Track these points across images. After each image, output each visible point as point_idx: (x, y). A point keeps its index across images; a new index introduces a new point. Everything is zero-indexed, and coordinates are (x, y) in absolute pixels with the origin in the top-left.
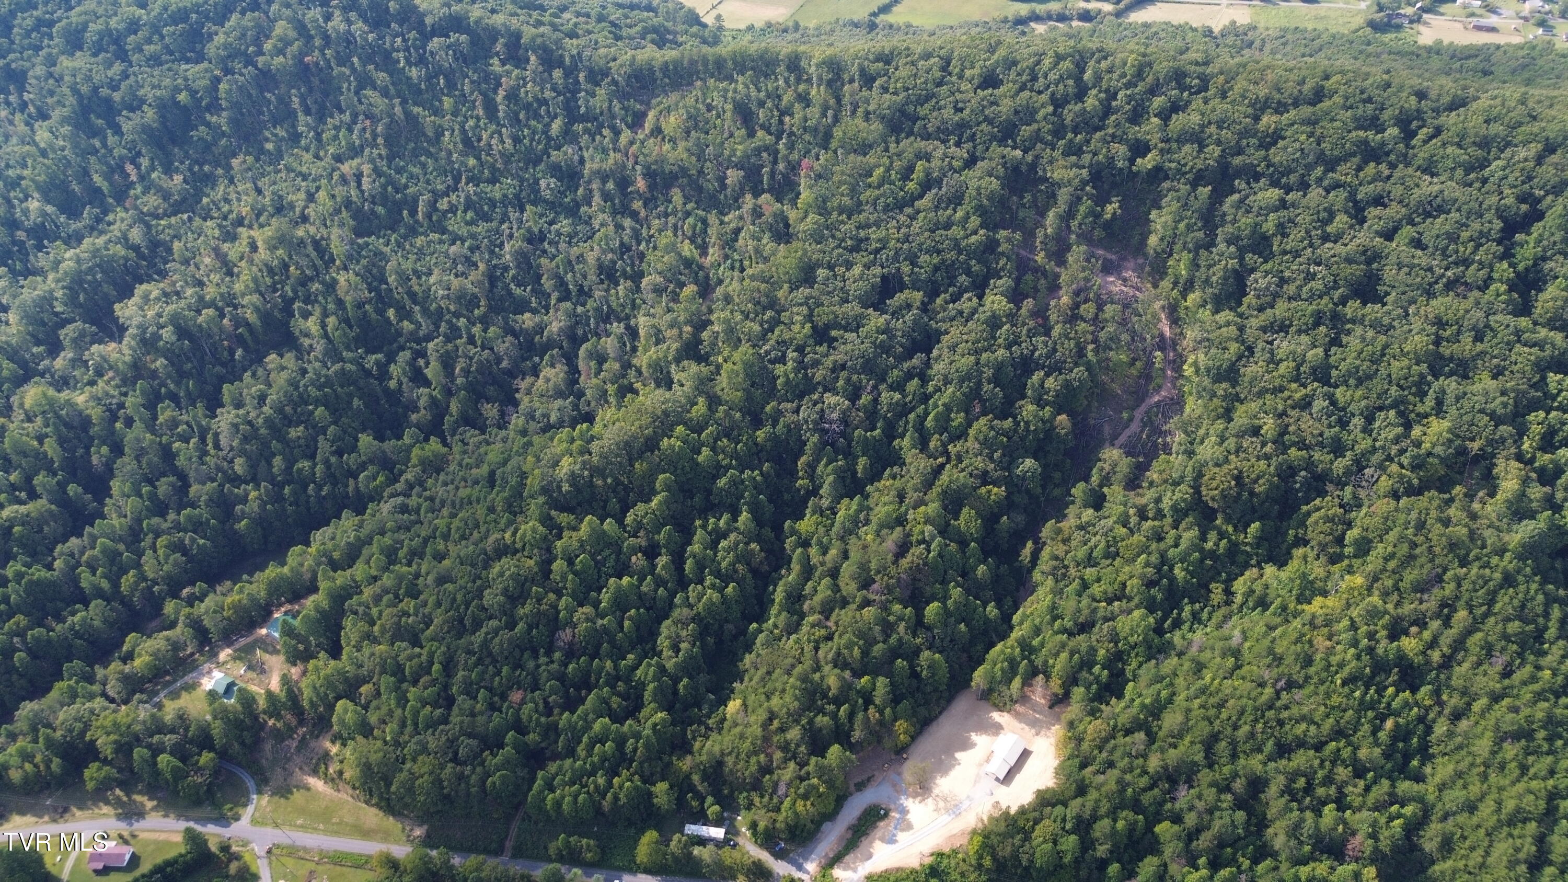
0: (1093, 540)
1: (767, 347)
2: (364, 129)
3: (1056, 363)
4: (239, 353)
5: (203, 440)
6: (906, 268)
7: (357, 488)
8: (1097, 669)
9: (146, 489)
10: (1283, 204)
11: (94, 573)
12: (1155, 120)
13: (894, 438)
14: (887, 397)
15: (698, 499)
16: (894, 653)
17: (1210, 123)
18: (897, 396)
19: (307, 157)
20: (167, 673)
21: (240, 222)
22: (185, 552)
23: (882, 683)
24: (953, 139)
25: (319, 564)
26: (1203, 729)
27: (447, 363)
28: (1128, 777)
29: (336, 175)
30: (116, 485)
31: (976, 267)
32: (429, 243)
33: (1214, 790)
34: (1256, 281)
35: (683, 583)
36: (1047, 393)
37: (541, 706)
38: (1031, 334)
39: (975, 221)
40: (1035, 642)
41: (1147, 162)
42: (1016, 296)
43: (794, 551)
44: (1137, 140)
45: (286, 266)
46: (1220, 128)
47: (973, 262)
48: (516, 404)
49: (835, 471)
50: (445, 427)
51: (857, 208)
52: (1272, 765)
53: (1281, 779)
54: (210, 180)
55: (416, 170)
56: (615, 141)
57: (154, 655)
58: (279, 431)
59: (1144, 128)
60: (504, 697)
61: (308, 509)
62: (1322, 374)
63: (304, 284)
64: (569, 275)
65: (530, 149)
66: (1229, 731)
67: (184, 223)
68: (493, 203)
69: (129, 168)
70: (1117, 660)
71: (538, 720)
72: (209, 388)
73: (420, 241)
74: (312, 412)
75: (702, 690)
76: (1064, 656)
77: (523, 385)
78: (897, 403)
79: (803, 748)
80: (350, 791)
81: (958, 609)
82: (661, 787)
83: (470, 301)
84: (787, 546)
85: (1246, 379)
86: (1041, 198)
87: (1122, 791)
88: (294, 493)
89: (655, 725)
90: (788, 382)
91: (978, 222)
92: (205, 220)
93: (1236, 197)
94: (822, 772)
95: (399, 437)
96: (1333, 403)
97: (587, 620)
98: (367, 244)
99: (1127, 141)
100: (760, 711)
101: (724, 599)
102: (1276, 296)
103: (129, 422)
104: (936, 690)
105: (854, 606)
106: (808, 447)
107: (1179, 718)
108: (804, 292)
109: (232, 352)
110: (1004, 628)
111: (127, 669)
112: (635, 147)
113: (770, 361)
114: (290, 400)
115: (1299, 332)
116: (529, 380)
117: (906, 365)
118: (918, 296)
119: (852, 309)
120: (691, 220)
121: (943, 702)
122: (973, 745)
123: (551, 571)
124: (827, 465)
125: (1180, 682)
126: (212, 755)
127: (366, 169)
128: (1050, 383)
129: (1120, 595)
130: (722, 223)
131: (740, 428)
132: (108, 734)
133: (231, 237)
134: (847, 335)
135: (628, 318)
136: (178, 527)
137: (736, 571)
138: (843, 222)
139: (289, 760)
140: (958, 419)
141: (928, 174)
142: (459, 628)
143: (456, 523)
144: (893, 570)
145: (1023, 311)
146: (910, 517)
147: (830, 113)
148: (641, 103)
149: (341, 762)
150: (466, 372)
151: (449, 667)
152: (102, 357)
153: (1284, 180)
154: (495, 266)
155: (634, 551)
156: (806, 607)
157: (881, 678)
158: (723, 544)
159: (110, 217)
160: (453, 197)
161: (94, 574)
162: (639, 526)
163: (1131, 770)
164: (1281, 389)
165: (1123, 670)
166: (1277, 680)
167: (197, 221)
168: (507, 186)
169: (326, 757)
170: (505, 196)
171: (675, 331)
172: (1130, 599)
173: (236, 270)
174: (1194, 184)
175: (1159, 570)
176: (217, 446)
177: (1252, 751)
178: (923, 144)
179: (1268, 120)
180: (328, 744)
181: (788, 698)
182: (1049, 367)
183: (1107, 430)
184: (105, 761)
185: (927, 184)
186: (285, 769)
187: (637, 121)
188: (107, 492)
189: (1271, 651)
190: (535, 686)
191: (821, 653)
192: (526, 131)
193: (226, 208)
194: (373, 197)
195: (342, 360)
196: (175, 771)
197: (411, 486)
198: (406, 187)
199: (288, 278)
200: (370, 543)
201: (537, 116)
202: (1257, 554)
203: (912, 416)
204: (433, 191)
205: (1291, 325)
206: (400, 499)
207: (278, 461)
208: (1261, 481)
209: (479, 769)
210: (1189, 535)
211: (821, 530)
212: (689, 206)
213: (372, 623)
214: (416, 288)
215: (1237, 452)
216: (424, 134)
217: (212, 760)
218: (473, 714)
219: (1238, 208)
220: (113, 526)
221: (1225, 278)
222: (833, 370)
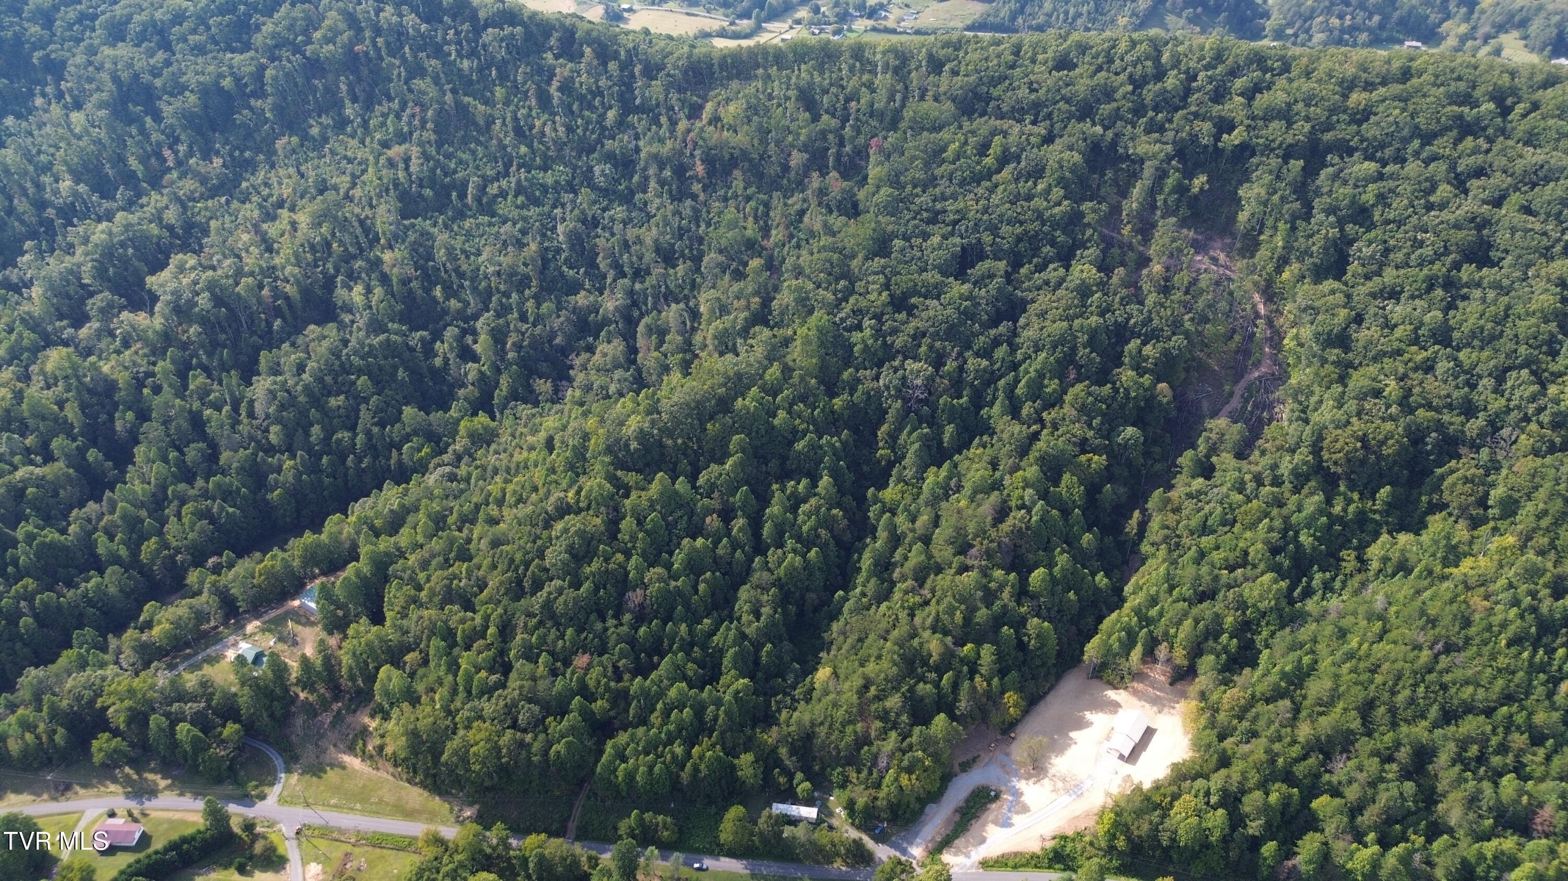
0: (1207, 508)
1: (842, 315)
2: (413, 116)
3: (1153, 330)
4: (277, 323)
5: (236, 409)
6: (987, 238)
7: (400, 461)
8: (1224, 638)
9: (173, 455)
10: (1381, 177)
11: (111, 538)
12: (1240, 99)
13: (981, 408)
14: (973, 363)
15: (774, 464)
16: (998, 621)
17: (1296, 101)
18: (985, 363)
19: (354, 143)
20: (187, 645)
21: (280, 204)
22: (213, 520)
23: (987, 652)
24: (1028, 118)
25: (358, 533)
26: (1358, 695)
27: (499, 336)
28: (1277, 747)
29: (382, 161)
30: (140, 452)
31: (1060, 237)
32: (478, 226)
33: (1377, 760)
34: (1360, 250)
35: (760, 548)
36: (1146, 360)
37: (610, 669)
38: (1124, 302)
39: (1058, 193)
40: (1153, 612)
41: (1235, 138)
42: (1105, 267)
43: (878, 520)
44: (1220, 117)
45: (328, 245)
46: (1308, 105)
47: (1058, 233)
48: (570, 380)
49: (920, 439)
50: (496, 401)
51: (932, 181)
52: (1439, 732)
53: (1452, 747)
54: (251, 166)
55: (465, 156)
56: (672, 131)
57: (177, 623)
58: (318, 400)
59: (1227, 107)
60: (567, 663)
61: (346, 482)
62: (1442, 336)
63: (347, 262)
64: (625, 256)
65: (582, 139)
66: (1386, 695)
67: (221, 206)
68: (545, 189)
69: (167, 153)
70: (1245, 628)
71: (607, 684)
72: (244, 358)
73: (467, 224)
74: (354, 383)
75: (787, 658)
76: (1188, 623)
77: (577, 362)
78: (985, 370)
79: (904, 718)
80: (391, 770)
81: (1065, 577)
82: (746, 759)
83: (521, 282)
84: (871, 514)
85: (1361, 344)
86: (1122, 176)
87: (1272, 761)
88: (331, 463)
89: (737, 692)
90: (866, 348)
91: (1062, 192)
92: (243, 202)
93: (1330, 170)
94: (927, 743)
95: (447, 409)
96: (1459, 364)
97: (659, 580)
98: (413, 226)
99: (1211, 119)
100: (855, 676)
101: (807, 565)
102: (1382, 265)
103: (157, 390)
104: (1043, 664)
105: (953, 571)
106: (890, 417)
107: (1328, 684)
108: (878, 262)
109: (269, 325)
110: (1116, 599)
111: (144, 637)
112: (692, 134)
113: (845, 329)
114: (331, 371)
115: (1413, 297)
116: (584, 356)
117: (993, 332)
118: (1002, 265)
119: (932, 277)
120: (752, 203)
121: (1052, 678)
122: (1088, 724)
123: (619, 531)
124: (910, 433)
125: (1321, 647)
126: (237, 726)
127: (415, 151)
128: (1148, 350)
129: (1244, 560)
130: (785, 205)
131: (815, 395)
132: (122, 701)
133: (270, 217)
134: (928, 302)
135: (687, 298)
136: (205, 495)
137: (818, 536)
138: (917, 195)
139: (322, 736)
140: (1052, 386)
141: (1005, 150)
142: (517, 591)
143: (510, 488)
144: (993, 534)
145: (1115, 280)
146: (1007, 481)
147: (898, 97)
148: (699, 96)
149: (382, 736)
150: (518, 347)
151: (506, 630)
152: (132, 326)
153: (1379, 155)
154: (547, 249)
155: (709, 511)
156: (896, 575)
157: (986, 646)
158: (804, 508)
159: (144, 200)
160: (504, 183)
161: (112, 540)
162: (712, 487)
163: (1279, 739)
164: (1399, 353)
165: (1253, 641)
166: (1435, 643)
167: (235, 204)
168: (558, 173)
169: (364, 733)
170: (557, 182)
171: (743, 302)
172: (1255, 566)
173: (276, 246)
174: (1286, 158)
175: (1284, 537)
176: (251, 415)
177: (1414, 718)
178: (998, 122)
179: (1357, 98)
180: (367, 720)
181: (885, 664)
182: (1146, 334)
183: (1205, 405)
184: (116, 733)
185: (1004, 159)
186: (317, 745)
187: (695, 112)
188: (130, 460)
189: (1422, 613)
190: (602, 650)
191: (918, 620)
192: (579, 121)
193: (266, 192)
194: (421, 180)
195: (387, 331)
196: (195, 741)
197: (459, 458)
198: (455, 172)
199: (330, 255)
200: (417, 510)
201: (591, 107)
202: (1387, 523)
203: (1002, 383)
204: (483, 177)
205: (1402, 291)
206: (448, 469)
207: (316, 430)
208: (1390, 442)
209: (542, 737)
210: (1313, 501)
211: (908, 498)
212: (749, 191)
213: (419, 588)
214: (464, 267)
215: (1359, 414)
216: (475, 123)
217: (237, 732)
218: (534, 679)
219: (1333, 181)
220: (135, 492)
221: (1326, 249)
222: (914, 337)
